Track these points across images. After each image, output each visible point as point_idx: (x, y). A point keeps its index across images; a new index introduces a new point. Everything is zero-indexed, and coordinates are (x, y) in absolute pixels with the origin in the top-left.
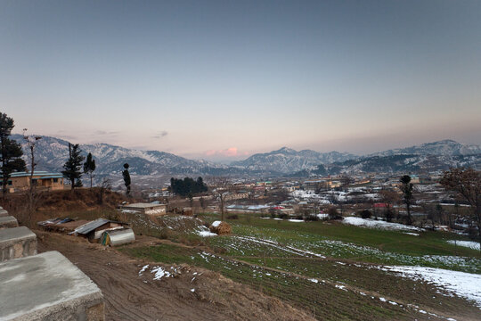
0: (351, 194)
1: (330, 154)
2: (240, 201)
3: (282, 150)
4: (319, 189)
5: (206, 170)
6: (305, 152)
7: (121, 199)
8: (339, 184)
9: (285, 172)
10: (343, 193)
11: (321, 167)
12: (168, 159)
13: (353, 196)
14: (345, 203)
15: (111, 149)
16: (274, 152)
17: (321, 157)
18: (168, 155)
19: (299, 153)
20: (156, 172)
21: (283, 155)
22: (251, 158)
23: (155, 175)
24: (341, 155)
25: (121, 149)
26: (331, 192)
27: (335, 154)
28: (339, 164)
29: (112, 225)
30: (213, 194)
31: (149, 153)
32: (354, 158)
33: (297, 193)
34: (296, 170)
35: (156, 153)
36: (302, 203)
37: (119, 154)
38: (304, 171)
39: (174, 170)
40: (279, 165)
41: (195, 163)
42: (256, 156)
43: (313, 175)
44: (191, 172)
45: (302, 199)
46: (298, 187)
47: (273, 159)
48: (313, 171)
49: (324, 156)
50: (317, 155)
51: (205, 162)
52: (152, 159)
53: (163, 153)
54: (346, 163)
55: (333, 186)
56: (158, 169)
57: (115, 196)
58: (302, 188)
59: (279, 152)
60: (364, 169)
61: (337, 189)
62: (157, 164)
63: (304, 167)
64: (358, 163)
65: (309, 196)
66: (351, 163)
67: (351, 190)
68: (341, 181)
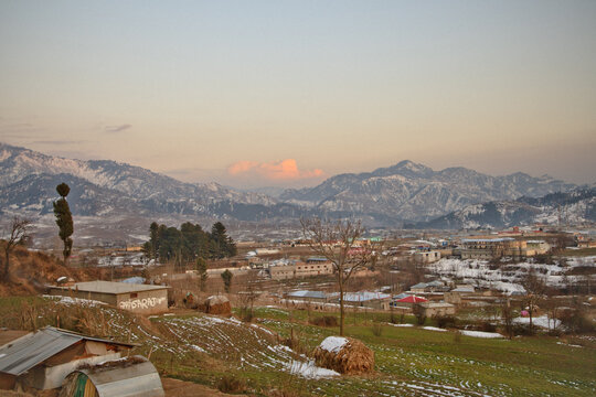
0: (576, 271)
1: (510, 178)
2: (312, 281)
3: (401, 167)
4: (499, 258)
5: (223, 207)
6: (451, 173)
7: (52, 270)
8: (544, 248)
9: (408, 216)
10: (555, 268)
11: (491, 208)
12: (138, 181)
13: (581, 277)
14: (564, 291)
15: (7, 155)
16: (381, 172)
17: (489, 185)
18: (138, 172)
19: (439, 175)
20: (110, 209)
21: (402, 179)
22: (328, 183)
23: (107, 216)
24: (534, 182)
25: (31, 154)
26: (526, 265)
27: (521, 179)
28: (533, 201)
29: (90, 348)
30: (247, 262)
31: (94, 165)
32: (563, 190)
33: (446, 265)
34: (432, 213)
35: (110, 167)
36: (460, 288)
37: (25, 165)
38: (451, 216)
39: (150, 205)
40: (392, 202)
41: (199, 192)
42: (340, 177)
43: (473, 225)
44: (189, 211)
45: (459, 280)
46: (448, 251)
47: (378, 188)
48: (471, 217)
49: (497, 182)
50: (481, 179)
51: (223, 191)
52: (100, 179)
53: (126, 167)
54: (547, 199)
55: (530, 252)
56: (113, 202)
57: (40, 262)
58: (458, 256)
59: (393, 170)
60: (588, 214)
61: (540, 259)
62: (113, 192)
63: (450, 206)
64: (575, 200)
65: (474, 273)
66: (559, 199)
67: (574, 262)
68: (548, 240)
